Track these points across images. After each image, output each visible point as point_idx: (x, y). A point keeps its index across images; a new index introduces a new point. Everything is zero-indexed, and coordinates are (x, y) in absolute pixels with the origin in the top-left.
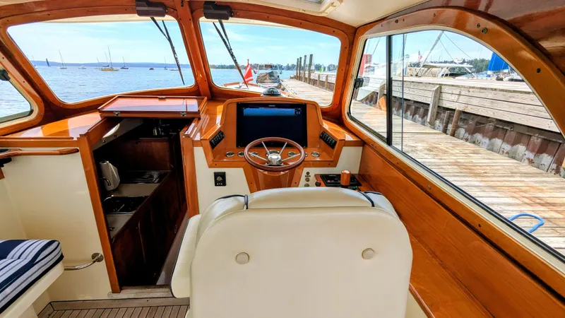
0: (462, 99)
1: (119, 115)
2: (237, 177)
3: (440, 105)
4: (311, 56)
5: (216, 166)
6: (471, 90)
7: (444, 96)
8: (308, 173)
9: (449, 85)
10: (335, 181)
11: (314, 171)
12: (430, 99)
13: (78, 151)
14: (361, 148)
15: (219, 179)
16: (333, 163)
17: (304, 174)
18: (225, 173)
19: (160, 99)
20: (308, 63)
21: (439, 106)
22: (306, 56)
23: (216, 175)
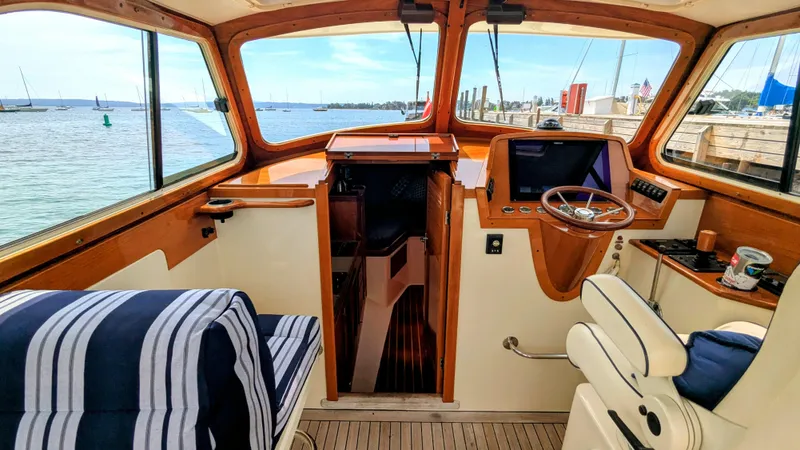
0: (749, 144)
1: (351, 158)
2: (518, 241)
3: (712, 154)
4: (485, 88)
5: (492, 226)
6: (767, 131)
7: (718, 141)
8: (620, 238)
9: (726, 125)
10: (674, 247)
11: (628, 235)
12: (693, 147)
13: (312, 203)
14: (704, 201)
15: (496, 243)
16: (658, 223)
17: (615, 239)
18: (502, 236)
19: (391, 137)
20: (479, 97)
21: (707, 157)
22: (475, 89)
23: (491, 239)
